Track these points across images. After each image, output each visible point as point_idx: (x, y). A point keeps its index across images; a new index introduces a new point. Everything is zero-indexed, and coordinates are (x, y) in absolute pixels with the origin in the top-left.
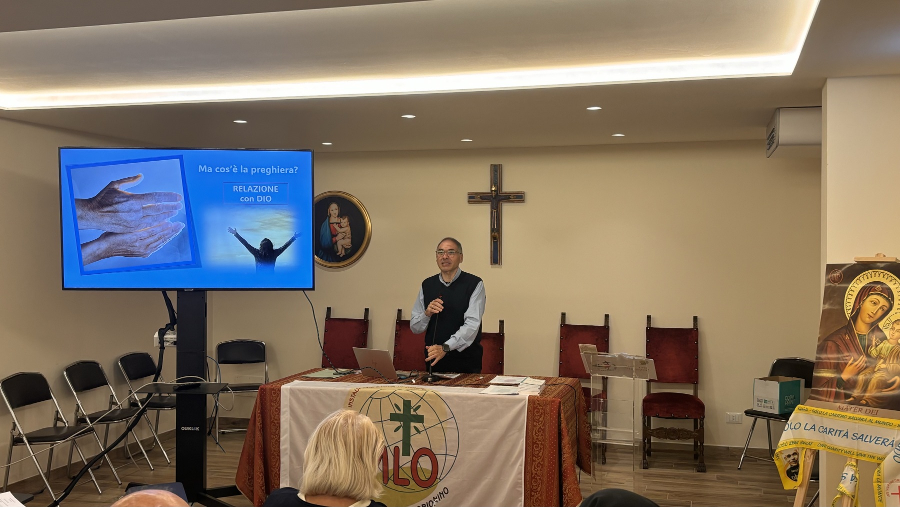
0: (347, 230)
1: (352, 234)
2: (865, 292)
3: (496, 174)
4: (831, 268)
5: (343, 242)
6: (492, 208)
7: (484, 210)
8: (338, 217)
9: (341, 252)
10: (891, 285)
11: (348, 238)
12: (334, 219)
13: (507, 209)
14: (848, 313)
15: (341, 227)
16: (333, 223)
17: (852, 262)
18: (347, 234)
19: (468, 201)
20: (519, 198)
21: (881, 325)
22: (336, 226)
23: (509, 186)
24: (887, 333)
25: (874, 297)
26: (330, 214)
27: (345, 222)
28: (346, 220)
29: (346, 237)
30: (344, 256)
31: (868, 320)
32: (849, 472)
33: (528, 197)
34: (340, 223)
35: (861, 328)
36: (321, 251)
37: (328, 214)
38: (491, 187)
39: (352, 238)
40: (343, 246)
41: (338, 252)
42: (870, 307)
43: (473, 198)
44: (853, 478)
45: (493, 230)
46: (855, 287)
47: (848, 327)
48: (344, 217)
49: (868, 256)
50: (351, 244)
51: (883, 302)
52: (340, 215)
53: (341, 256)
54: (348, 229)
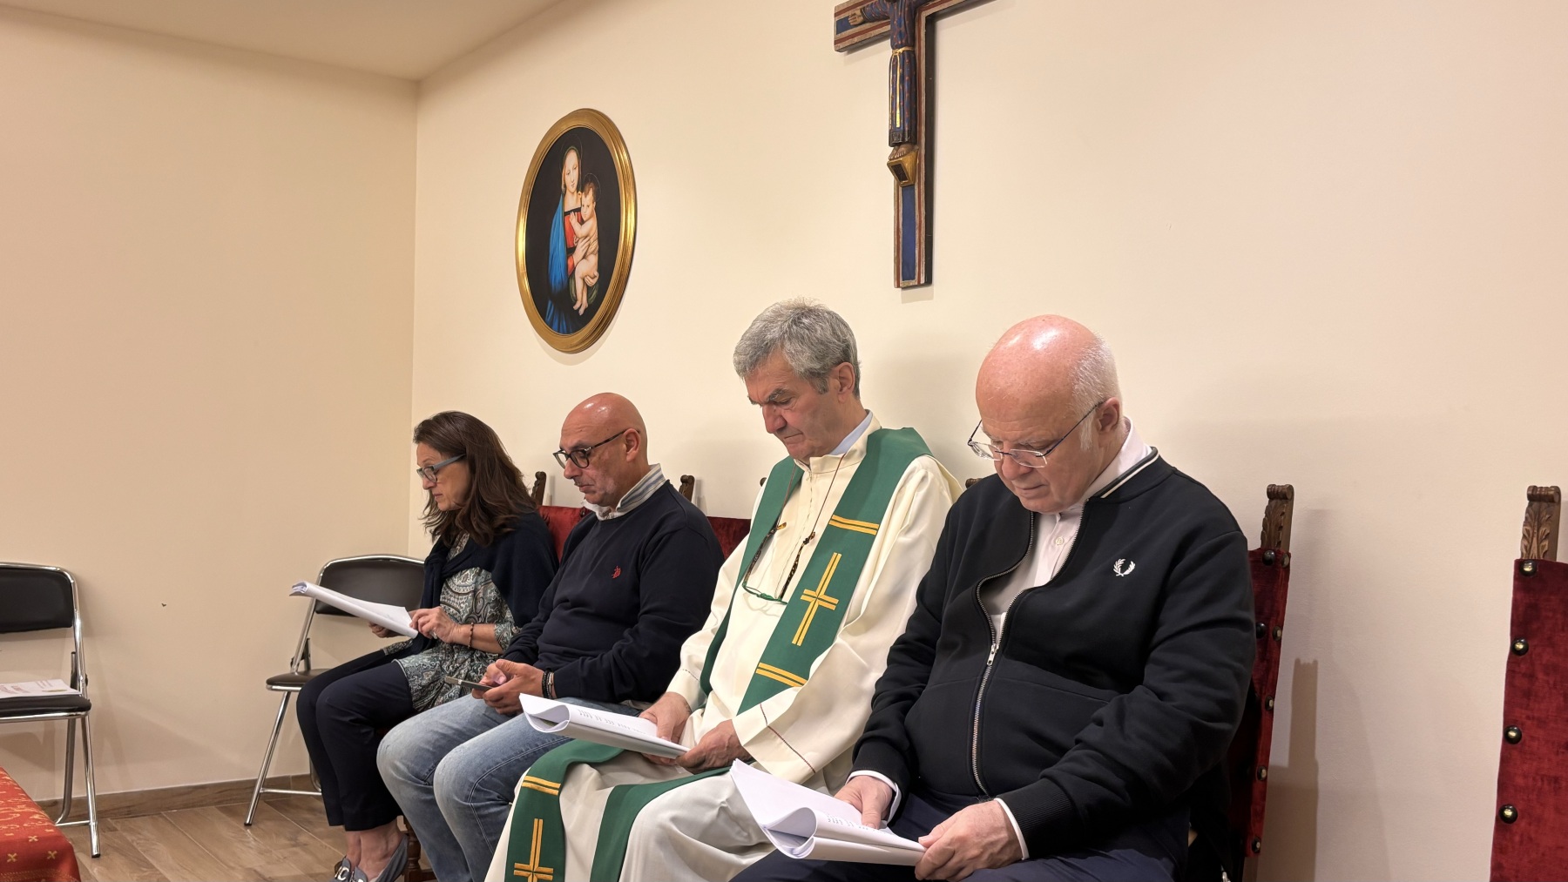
0: (591, 229)
1: (600, 239)
5: (586, 267)
8: (578, 190)
9: (582, 302)
11: (592, 253)
12: (571, 202)
13: (954, 39)
15: (582, 222)
16: (568, 213)
18: (592, 240)
19: (836, 42)
22: (573, 219)
26: (565, 186)
27: (588, 201)
28: (591, 193)
29: (590, 251)
30: (585, 310)
34: (578, 210)
36: (550, 303)
37: (563, 187)
39: (599, 251)
40: (584, 280)
41: (576, 300)
48: (587, 189)
50: (598, 271)
52: (581, 187)
53: (581, 312)
54: (591, 226)
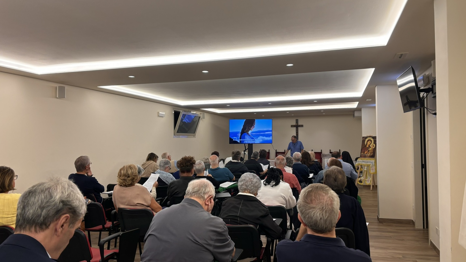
2: (368, 141)
3: (297, 121)
4: (363, 137)
6: (296, 128)
7: (295, 128)
10: (371, 139)
13: (299, 128)
14: (365, 144)
17: (366, 136)
20: (302, 126)
21: (370, 146)
23: (299, 124)
24: (371, 146)
25: (369, 142)
31: (368, 145)
32: (366, 167)
33: (304, 126)
35: (367, 146)
38: (296, 124)
42: (369, 143)
43: (292, 126)
44: (366, 168)
45: (296, 133)
46: (367, 140)
47: (366, 146)
49: (369, 135)
51: (370, 142)
